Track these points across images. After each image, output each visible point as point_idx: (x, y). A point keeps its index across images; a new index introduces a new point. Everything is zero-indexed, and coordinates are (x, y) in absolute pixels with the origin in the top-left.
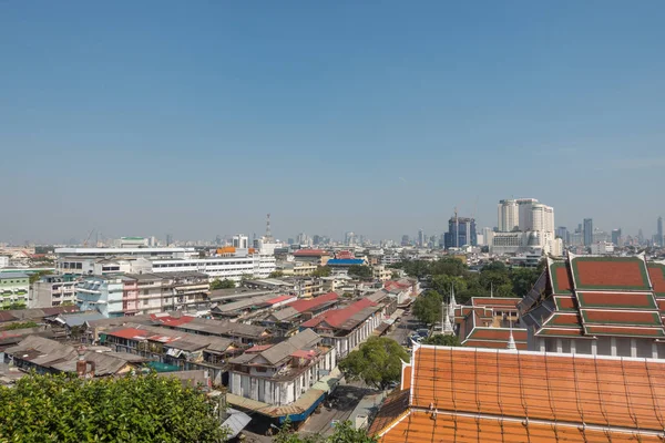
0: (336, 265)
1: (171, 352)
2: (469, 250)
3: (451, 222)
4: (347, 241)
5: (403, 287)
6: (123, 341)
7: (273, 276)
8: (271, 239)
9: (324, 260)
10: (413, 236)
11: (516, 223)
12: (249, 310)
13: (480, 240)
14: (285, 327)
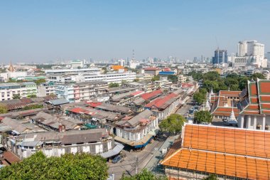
0: (162, 74)
1: (93, 119)
2: (224, 65)
3: (216, 52)
4: (169, 60)
5: (190, 86)
6: (75, 113)
7: (135, 81)
8: (134, 61)
9: (157, 72)
10: (199, 58)
11: (246, 52)
12: (125, 98)
13: (229, 59)
14: (138, 107)
